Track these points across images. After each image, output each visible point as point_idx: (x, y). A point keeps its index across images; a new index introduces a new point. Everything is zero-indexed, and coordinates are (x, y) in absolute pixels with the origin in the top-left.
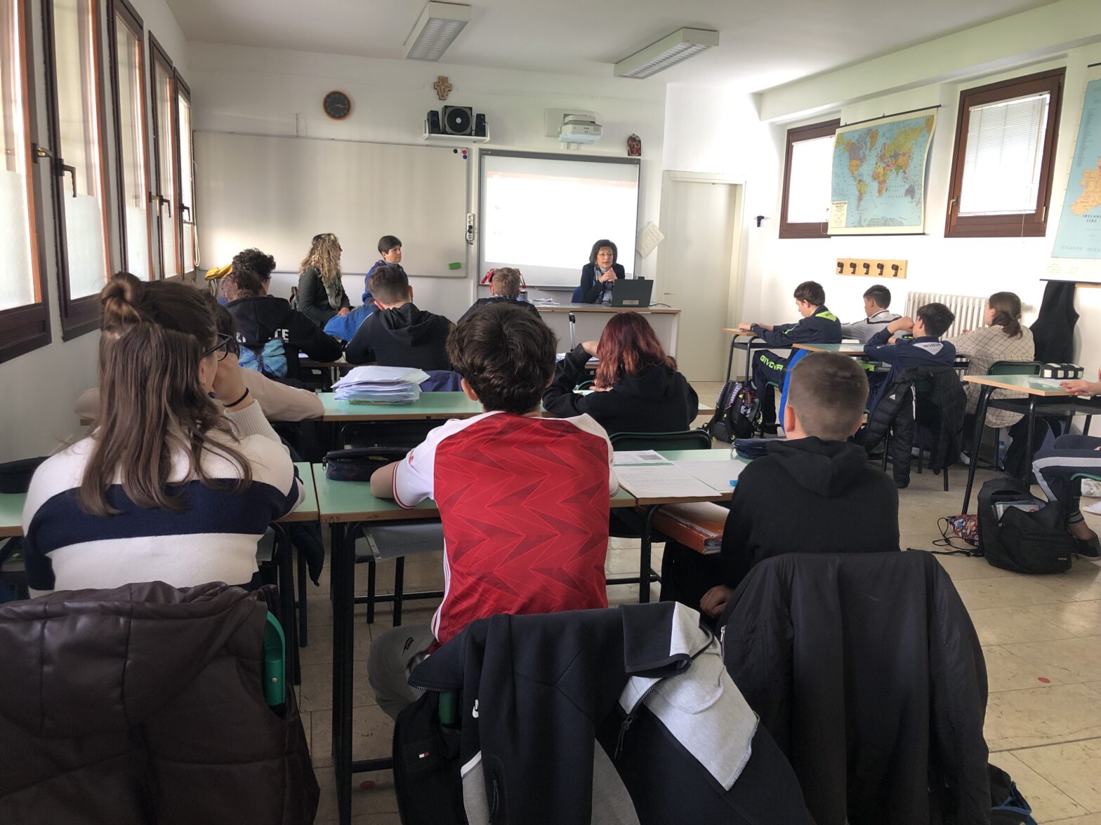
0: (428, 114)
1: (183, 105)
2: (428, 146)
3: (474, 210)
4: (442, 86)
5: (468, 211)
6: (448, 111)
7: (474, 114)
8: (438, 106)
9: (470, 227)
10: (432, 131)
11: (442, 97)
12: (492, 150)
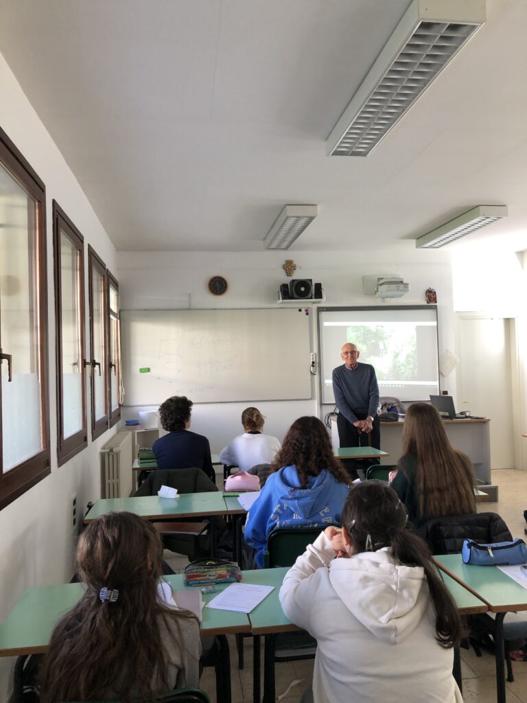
0: (281, 286)
1: (113, 294)
2: (280, 308)
3: (315, 350)
4: (289, 267)
5: (311, 351)
6: (295, 284)
7: (313, 284)
8: (288, 280)
9: (313, 363)
10: (284, 298)
11: (289, 274)
12: (326, 308)
